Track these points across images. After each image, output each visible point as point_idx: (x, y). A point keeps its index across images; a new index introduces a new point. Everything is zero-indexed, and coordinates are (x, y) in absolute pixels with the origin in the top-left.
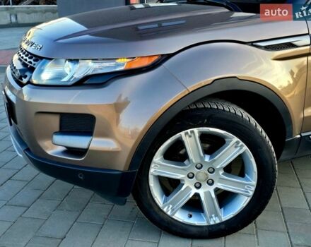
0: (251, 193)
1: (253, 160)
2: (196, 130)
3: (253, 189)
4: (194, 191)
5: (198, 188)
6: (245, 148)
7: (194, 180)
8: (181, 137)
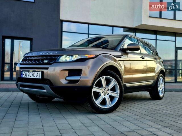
0: (118, 96)
1: (118, 86)
2: (104, 77)
3: (119, 95)
4: (104, 97)
5: (105, 96)
6: (116, 82)
7: (104, 93)
8: (101, 79)
